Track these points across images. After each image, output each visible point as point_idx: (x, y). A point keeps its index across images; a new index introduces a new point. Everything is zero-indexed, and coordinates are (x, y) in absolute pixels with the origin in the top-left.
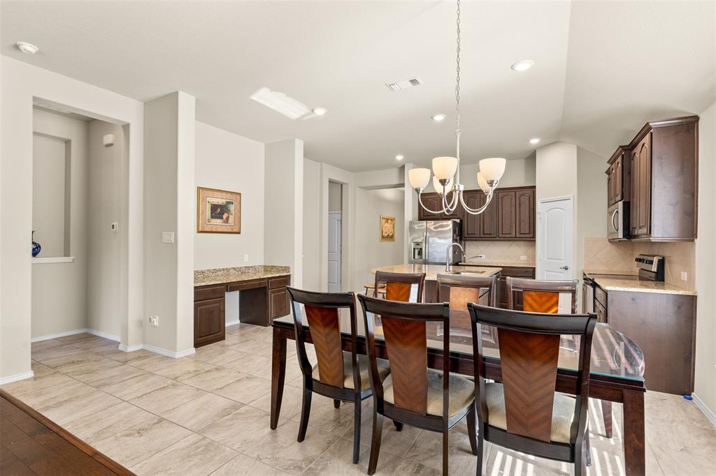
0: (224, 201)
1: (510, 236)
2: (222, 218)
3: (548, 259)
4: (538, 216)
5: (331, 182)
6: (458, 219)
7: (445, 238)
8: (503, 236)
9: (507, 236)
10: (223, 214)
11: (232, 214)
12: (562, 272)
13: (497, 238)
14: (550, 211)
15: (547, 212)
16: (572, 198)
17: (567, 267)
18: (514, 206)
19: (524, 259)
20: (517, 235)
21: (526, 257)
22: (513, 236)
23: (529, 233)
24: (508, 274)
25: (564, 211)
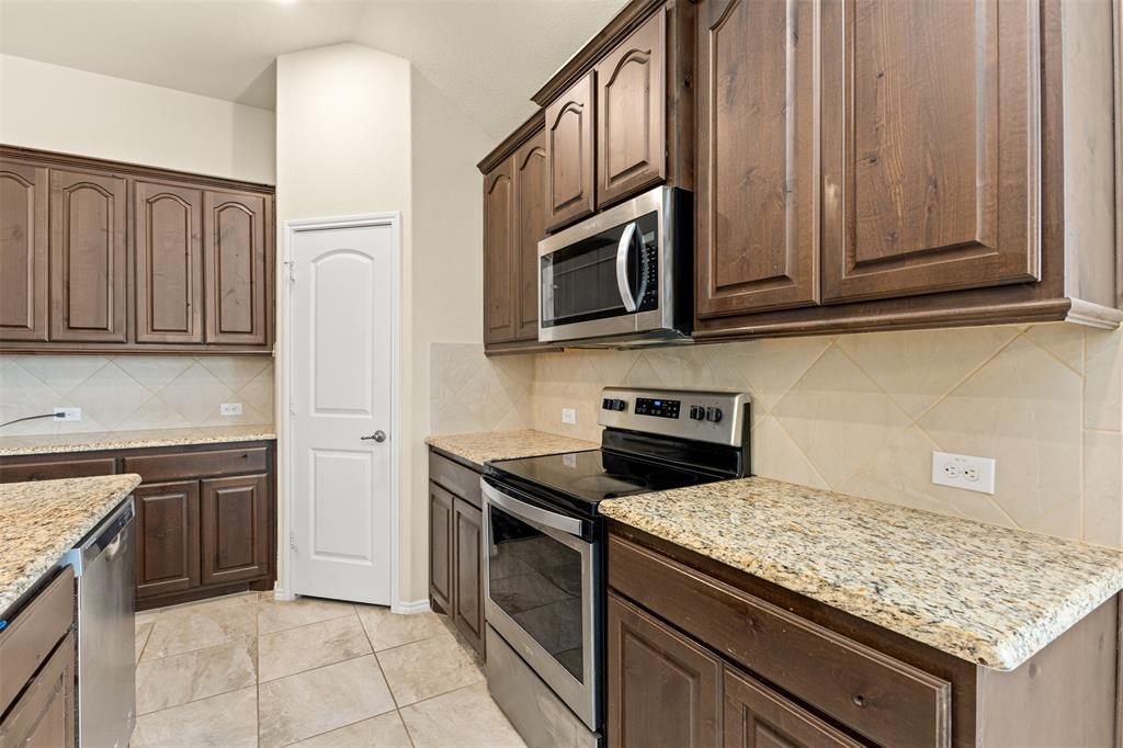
1: (181, 338)
3: (319, 410)
4: (283, 275)
9: (171, 338)
12: (368, 448)
13: (132, 346)
14: (326, 259)
15: (315, 261)
16: (396, 223)
17: (380, 434)
18: (199, 236)
19: (232, 413)
20: (208, 334)
21: (240, 405)
22: (194, 340)
23: (251, 333)
24: (175, 475)
25: (372, 259)
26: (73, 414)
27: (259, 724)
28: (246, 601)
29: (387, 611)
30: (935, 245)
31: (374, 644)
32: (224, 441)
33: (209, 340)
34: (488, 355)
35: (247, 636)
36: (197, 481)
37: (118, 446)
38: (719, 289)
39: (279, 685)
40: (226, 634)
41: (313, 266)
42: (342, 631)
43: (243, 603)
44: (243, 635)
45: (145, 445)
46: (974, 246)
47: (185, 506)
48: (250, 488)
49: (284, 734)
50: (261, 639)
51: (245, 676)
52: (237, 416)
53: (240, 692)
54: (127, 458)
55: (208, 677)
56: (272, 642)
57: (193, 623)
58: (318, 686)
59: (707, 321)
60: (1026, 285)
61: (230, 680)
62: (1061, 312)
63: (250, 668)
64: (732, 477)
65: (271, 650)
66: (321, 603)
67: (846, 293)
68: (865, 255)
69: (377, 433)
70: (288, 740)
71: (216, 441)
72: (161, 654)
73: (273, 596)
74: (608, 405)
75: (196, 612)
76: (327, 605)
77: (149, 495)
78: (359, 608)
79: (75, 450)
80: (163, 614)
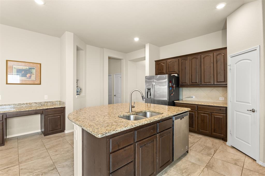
0: (28, 67)
1: (210, 84)
2: (26, 77)
3: (237, 101)
4: (228, 68)
5: (109, 58)
6: (176, 74)
7: (164, 86)
8: (205, 84)
9: (207, 84)
10: (27, 74)
11: (34, 75)
12: (251, 113)
13: (201, 85)
14: (238, 63)
17: (253, 110)
18: (213, 63)
19: (222, 100)
21: (224, 98)
22: (212, 84)
23: (224, 82)
24: (206, 111)
26: (194, 97)
27: (208, 163)
28: (220, 142)
29: (255, 161)
31: (245, 166)
32: (216, 105)
33: (215, 84)
35: (216, 148)
36: (210, 113)
37: (197, 104)
39: (216, 160)
40: (212, 145)
41: (235, 65)
42: (238, 159)
43: (219, 142)
44: (215, 147)
45: (201, 104)
47: (208, 117)
48: (222, 117)
49: (211, 168)
50: (218, 150)
51: (211, 154)
52: (223, 100)
53: (208, 156)
54: (198, 106)
55: (205, 151)
56: (220, 152)
57: (208, 141)
58: (224, 165)
61: (208, 153)
63: (213, 154)
65: (219, 153)
66: (237, 150)
69: (252, 109)
70: (211, 169)
71: (214, 105)
72: (200, 143)
73: (226, 143)
75: (209, 139)
76: (238, 151)
77: (202, 114)
78: (247, 156)
79: (191, 103)
80: (204, 137)
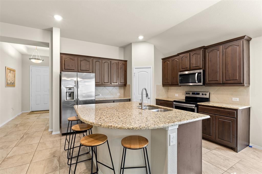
15: (138, 73)
16: (152, 68)
20: (119, 83)
25: (148, 73)
30: (234, 79)
34: (163, 86)
38: (209, 81)
46: (237, 80)
59: (207, 84)
60: (241, 83)
62: (244, 86)
64: (208, 101)
67: (225, 83)
68: (227, 79)
74: (187, 93)
